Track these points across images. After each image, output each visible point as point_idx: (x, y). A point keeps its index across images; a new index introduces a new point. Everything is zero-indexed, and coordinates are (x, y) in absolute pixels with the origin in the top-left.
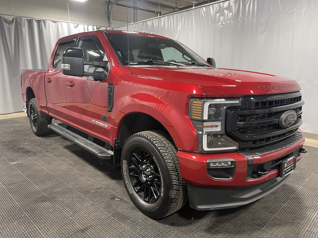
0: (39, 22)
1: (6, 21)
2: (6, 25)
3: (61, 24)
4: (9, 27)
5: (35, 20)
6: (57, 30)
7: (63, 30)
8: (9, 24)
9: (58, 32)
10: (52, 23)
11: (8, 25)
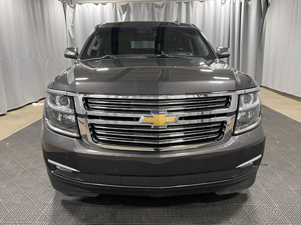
0: (187, 3)
1: (157, 6)
2: (156, 10)
3: (208, 2)
4: (158, 12)
5: (184, 2)
6: (203, 9)
7: (209, 9)
8: (160, 8)
9: (204, 11)
10: (199, 2)
11: (158, 9)
